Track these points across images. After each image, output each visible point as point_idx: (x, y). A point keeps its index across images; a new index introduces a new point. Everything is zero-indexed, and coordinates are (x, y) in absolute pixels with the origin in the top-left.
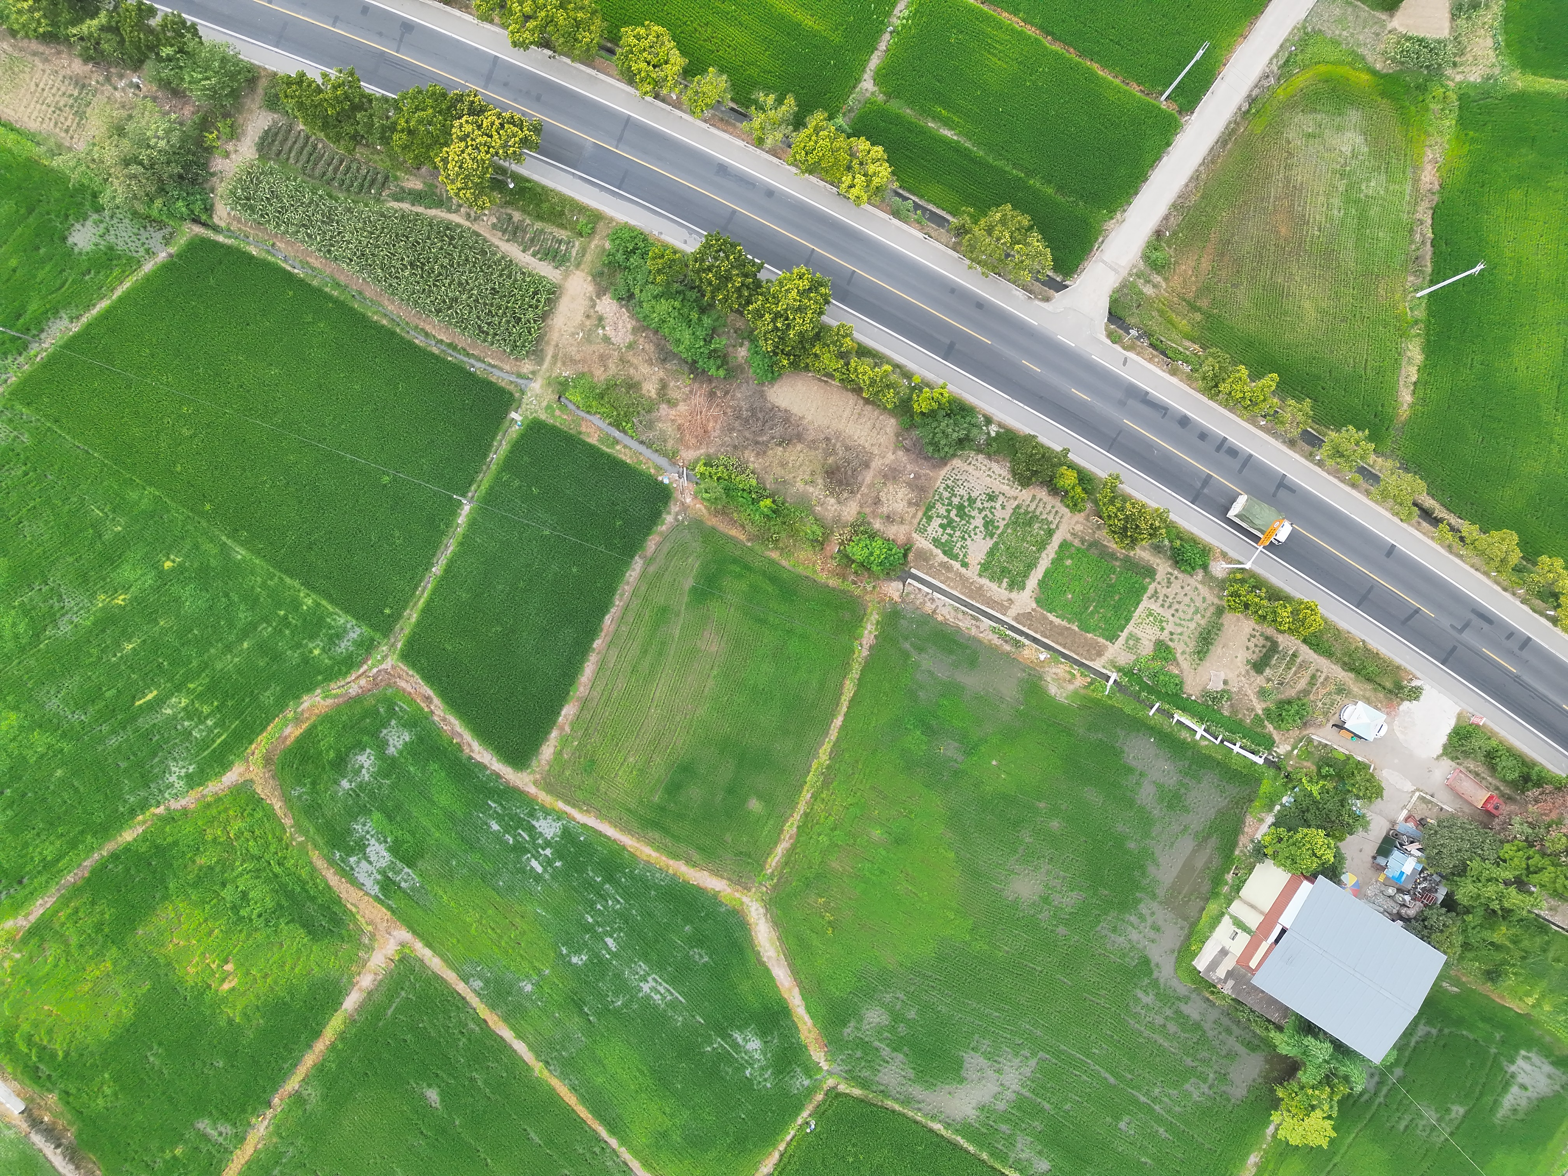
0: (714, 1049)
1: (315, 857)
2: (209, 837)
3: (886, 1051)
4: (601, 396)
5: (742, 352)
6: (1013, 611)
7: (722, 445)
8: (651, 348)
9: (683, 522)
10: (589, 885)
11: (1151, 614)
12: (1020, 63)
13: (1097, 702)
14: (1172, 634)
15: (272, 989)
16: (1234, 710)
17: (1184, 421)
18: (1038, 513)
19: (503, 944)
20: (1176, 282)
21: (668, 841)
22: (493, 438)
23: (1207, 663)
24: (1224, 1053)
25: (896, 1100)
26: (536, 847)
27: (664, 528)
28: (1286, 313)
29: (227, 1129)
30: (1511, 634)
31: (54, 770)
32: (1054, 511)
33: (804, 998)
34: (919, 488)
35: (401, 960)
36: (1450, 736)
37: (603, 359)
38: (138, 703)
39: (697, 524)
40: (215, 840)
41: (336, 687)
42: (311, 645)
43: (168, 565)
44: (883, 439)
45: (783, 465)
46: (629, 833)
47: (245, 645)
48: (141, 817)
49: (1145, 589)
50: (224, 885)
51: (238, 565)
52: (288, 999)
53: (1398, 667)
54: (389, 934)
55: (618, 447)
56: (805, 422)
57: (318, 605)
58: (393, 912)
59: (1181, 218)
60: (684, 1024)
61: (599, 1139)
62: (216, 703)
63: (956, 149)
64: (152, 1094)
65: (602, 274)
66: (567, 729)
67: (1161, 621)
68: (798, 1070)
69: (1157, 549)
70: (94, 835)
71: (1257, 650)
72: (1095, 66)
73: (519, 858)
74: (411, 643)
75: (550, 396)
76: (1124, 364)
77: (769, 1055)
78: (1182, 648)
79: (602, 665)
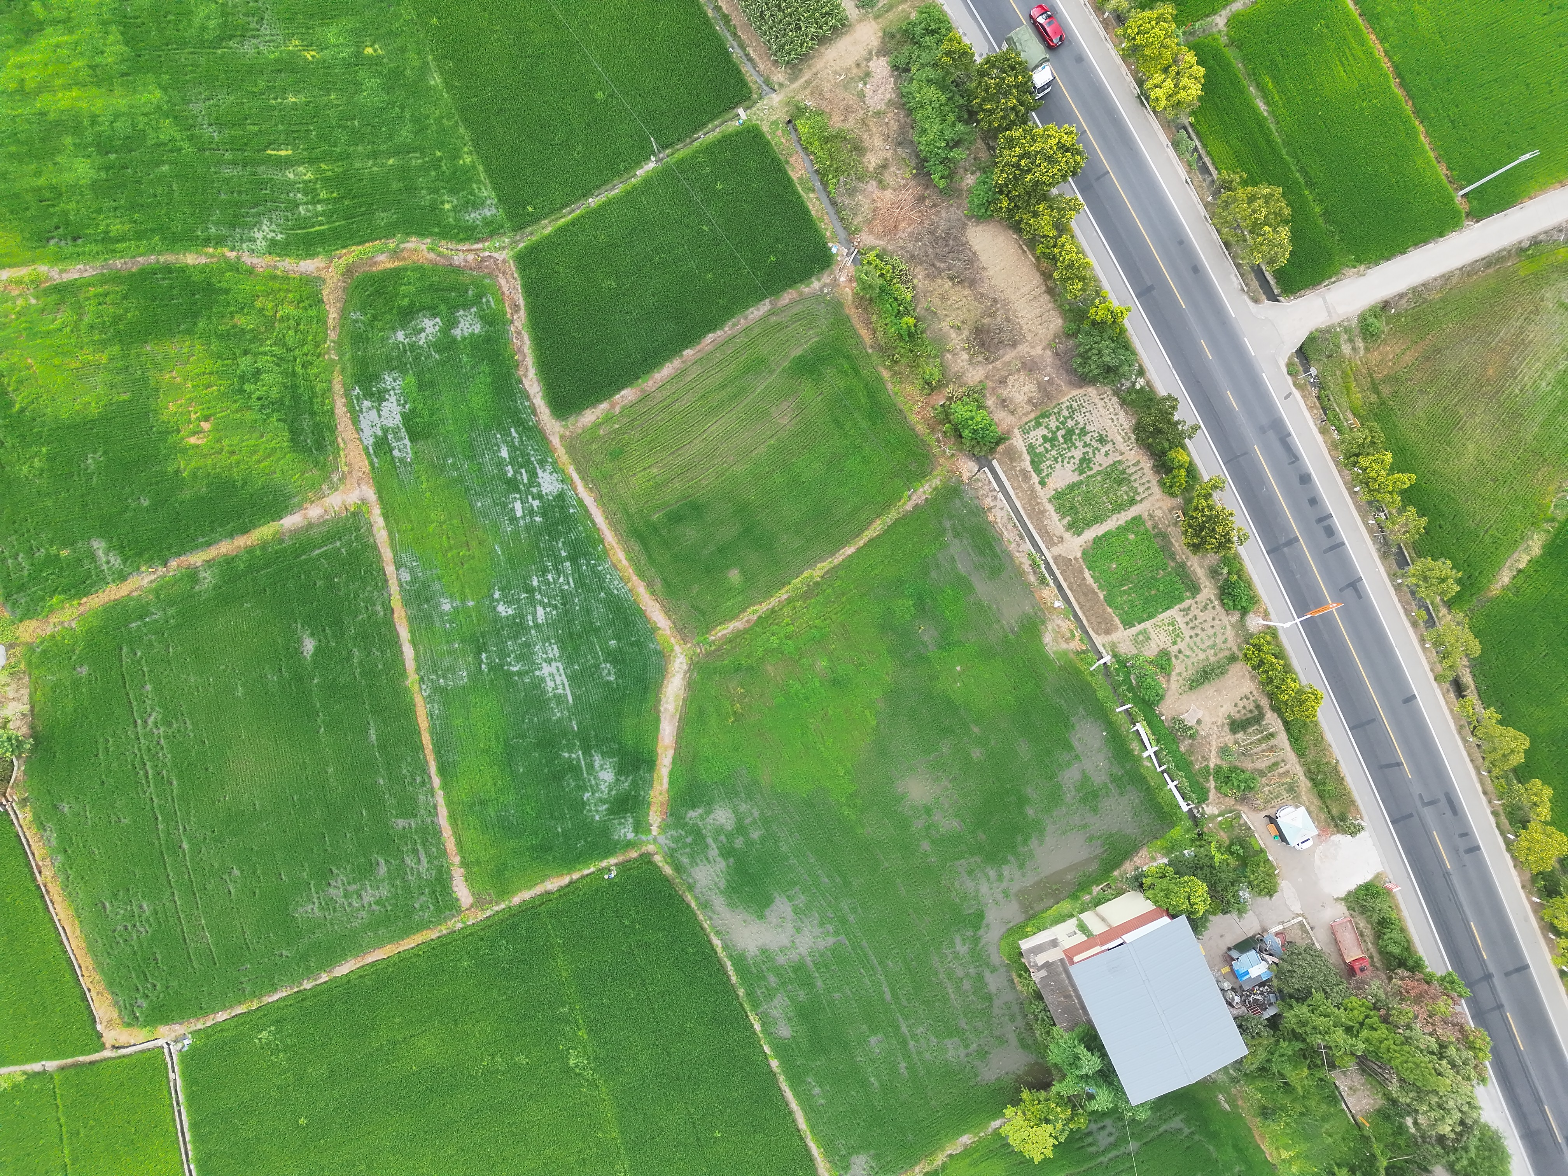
0: (570, 757)
1: (337, 378)
2: (258, 305)
3: (714, 852)
4: (827, 140)
5: (970, 180)
6: (1057, 550)
7: (902, 248)
8: (894, 126)
9: (826, 295)
10: (553, 554)
11: (1173, 625)
12: (1361, 85)
13: (1078, 672)
14: (1180, 652)
15: (230, 467)
16: (1191, 751)
17: (1305, 479)
18: (1132, 479)
19: (449, 555)
20: (1374, 357)
21: (643, 558)
22: (711, 120)
23: (1193, 696)
24: (996, 1033)
25: (696, 898)
26: (528, 492)
27: (807, 290)
28: (1449, 443)
29: (116, 561)
30: (1466, 834)
31: (163, 163)
32: (1147, 485)
33: (674, 762)
34: (1046, 392)
35: (354, 514)
36: (1359, 887)
37: (848, 110)
38: (269, 152)
39: (836, 306)
40: (261, 310)
41: (445, 247)
42: (446, 198)
43: (369, 51)
44: (1041, 331)
45: (943, 298)
46: (615, 531)
47: (391, 162)
48: (211, 250)
49: (1182, 600)
50: (245, 353)
51: (429, 88)
52: (239, 484)
53: (1353, 802)
54: (359, 484)
55: (812, 195)
56: (985, 274)
57: (474, 167)
58: (373, 468)
59: (1413, 305)
60: (560, 720)
61: (425, 771)
62: (335, 195)
63: (1261, 123)
64: (71, 491)
65: (893, 36)
66: (617, 410)
67: (1178, 636)
68: (631, 820)
69: (1214, 572)
70: (164, 238)
71: (1243, 712)
72: (1421, 128)
73: (509, 492)
74: (533, 249)
75: (782, 115)
76: (1286, 398)
77: (614, 793)
78: (1181, 669)
79: (680, 374)
